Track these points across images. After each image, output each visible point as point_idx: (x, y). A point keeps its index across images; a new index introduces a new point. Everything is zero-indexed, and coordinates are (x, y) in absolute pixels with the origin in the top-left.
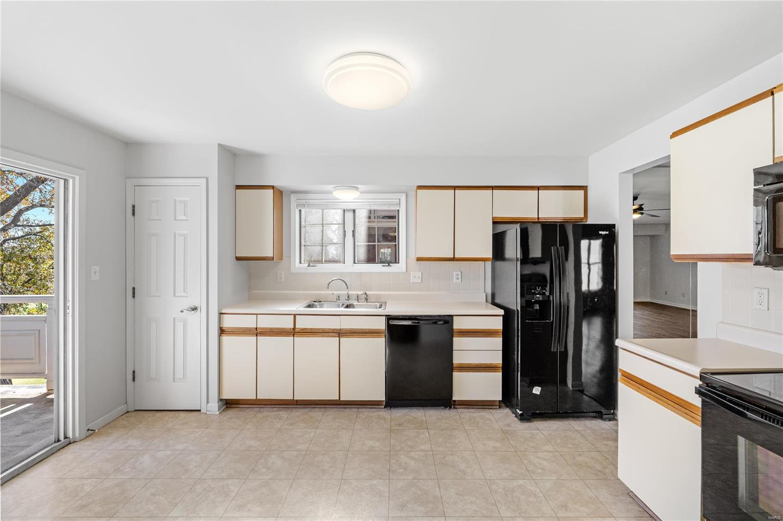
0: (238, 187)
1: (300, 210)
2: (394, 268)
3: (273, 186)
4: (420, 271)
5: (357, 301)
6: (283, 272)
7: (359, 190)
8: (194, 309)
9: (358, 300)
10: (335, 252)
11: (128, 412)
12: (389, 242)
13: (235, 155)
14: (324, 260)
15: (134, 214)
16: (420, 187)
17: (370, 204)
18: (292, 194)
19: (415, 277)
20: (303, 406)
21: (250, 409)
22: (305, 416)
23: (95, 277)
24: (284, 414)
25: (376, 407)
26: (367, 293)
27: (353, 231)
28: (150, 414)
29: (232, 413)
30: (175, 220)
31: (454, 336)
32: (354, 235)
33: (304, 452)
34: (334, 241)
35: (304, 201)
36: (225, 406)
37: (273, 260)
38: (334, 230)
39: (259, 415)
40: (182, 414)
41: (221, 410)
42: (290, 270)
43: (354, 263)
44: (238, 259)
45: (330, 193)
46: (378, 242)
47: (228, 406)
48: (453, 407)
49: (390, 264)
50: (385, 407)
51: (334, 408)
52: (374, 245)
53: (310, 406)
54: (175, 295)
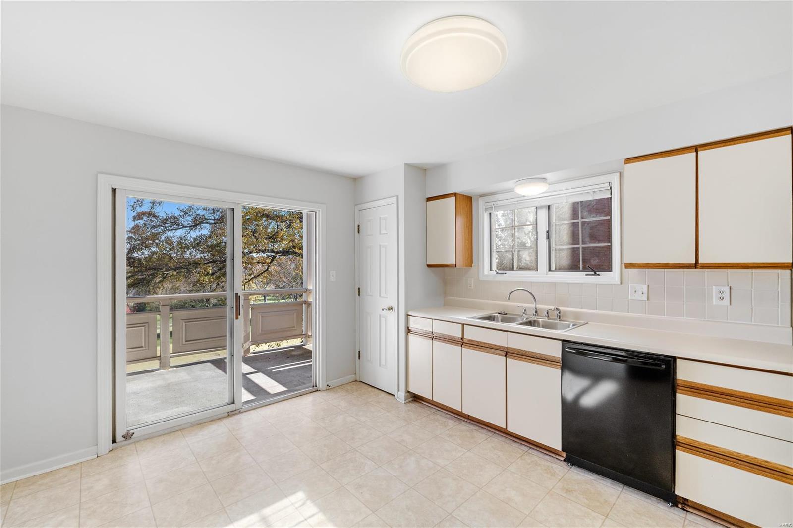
0: (429, 199)
1: (490, 214)
2: (604, 278)
3: (455, 193)
4: (646, 284)
5: (546, 318)
6: (473, 279)
7: (548, 181)
8: (390, 308)
9: (548, 317)
10: (528, 258)
11: (356, 381)
12: (598, 243)
13: (425, 170)
14: (515, 267)
15: (359, 232)
16: (629, 160)
17: (566, 196)
18: (480, 198)
19: (635, 291)
20: (474, 423)
21: (429, 408)
22: (468, 433)
23: (332, 279)
24: (452, 423)
25: (554, 455)
26: (561, 308)
27: (548, 232)
28: (366, 387)
29: (414, 406)
30: (380, 234)
31: (678, 391)
32: (548, 237)
33: (439, 468)
34: (527, 245)
35: (490, 203)
36: (413, 398)
37: (456, 267)
38: (527, 232)
39: (432, 416)
40: (383, 394)
41: (407, 401)
42: (479, 278)
43: (550, 270)
44: (429, 266)
45: (511, 190)
46: (583, 244)
47: (415, 399)
48: (680, 506)
49: (597, 273)
50: (564, 460)
51: (503, 436)
52: (577, 248)
53: (480, 426)
54: (380, 296)
